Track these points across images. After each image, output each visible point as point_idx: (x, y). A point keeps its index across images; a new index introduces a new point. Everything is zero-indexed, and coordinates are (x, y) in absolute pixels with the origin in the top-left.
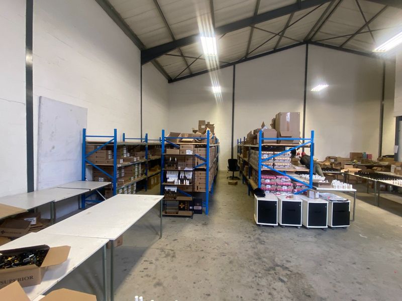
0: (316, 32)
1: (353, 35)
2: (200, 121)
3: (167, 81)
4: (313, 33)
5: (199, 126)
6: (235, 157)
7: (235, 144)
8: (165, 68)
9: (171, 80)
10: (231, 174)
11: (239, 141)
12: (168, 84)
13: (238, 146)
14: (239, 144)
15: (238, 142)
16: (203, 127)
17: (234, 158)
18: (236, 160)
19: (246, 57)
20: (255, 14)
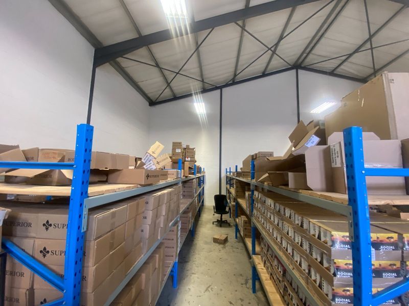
0: (308, 54)
1: (350, 55)
2: (174, 143)
3: (148, 104)
4: (305, 55)
5: (173, 149)
6: (224, 193)
7: (223, 174)
8: (141, 84)
9: (152, 103)
10: (218, 216)
11: (228, 170)
12: (149, 107)
13: (227, 177)
14: (228, 174)
15: (227, 172)
16: (178, 151)
17: (222, 194)
18: (224, 197)
19: (233, 79)
20: (246, 6)
